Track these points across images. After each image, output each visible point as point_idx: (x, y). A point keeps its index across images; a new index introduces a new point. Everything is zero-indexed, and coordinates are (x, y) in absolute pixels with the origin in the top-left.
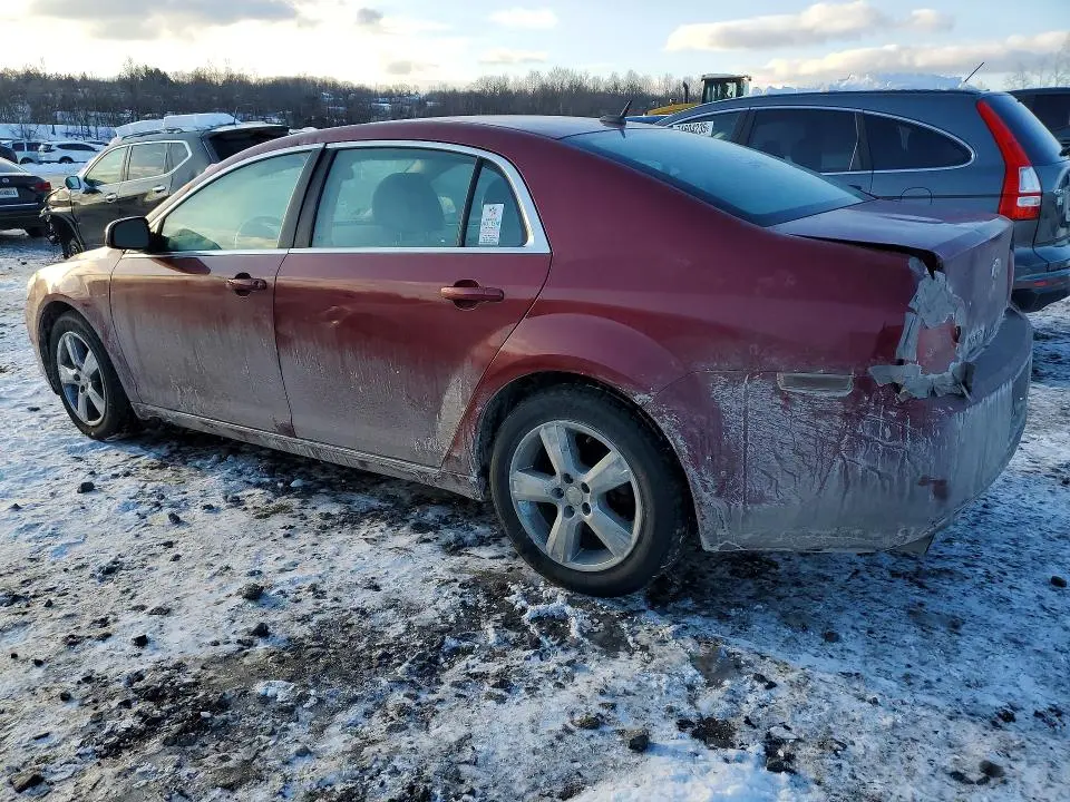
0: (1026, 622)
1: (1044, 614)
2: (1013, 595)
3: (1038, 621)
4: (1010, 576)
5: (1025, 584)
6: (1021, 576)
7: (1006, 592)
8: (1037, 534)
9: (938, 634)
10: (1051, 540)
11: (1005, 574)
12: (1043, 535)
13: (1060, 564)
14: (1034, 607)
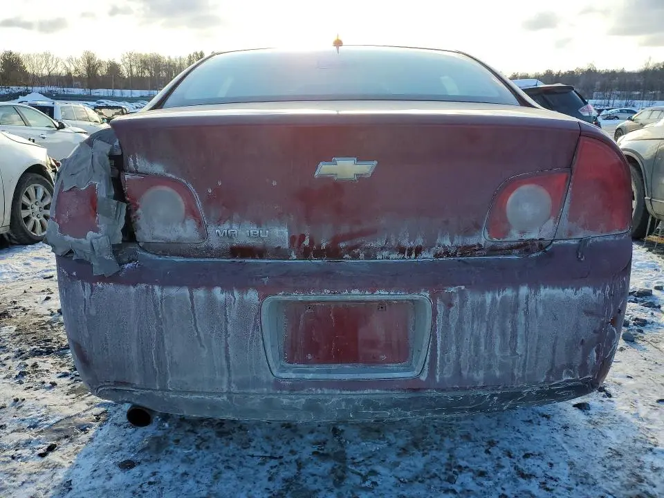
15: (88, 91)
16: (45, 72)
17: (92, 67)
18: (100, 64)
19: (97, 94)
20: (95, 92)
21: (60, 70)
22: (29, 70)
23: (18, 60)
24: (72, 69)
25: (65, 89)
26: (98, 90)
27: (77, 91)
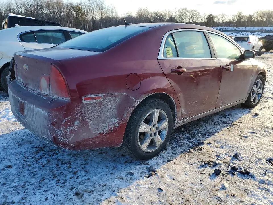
0: (7, 153)
1: (5, 157)
2: (17, 157)
3: (5, 155)
4: (22, 161)
5: (17, 162)
6: (20, 163)
7: (19, 157)
8: (32, 182)
9: (20, 140)
10: (25, 182)
11: (24, 161)
12: (30, 183)
13: (14, 175)
14: (9, 158)
15: (235, 28)
16: (221, 21)
17: (240, 17)
18: (243, 16)
19: (239, 29)
20: (238, 29)
21: (227, 20)
22: (215, 20)
23: (213, 17)
24: (232, 19)
25: (226, 28)
26: (239, 28)
27: (230, 28)
